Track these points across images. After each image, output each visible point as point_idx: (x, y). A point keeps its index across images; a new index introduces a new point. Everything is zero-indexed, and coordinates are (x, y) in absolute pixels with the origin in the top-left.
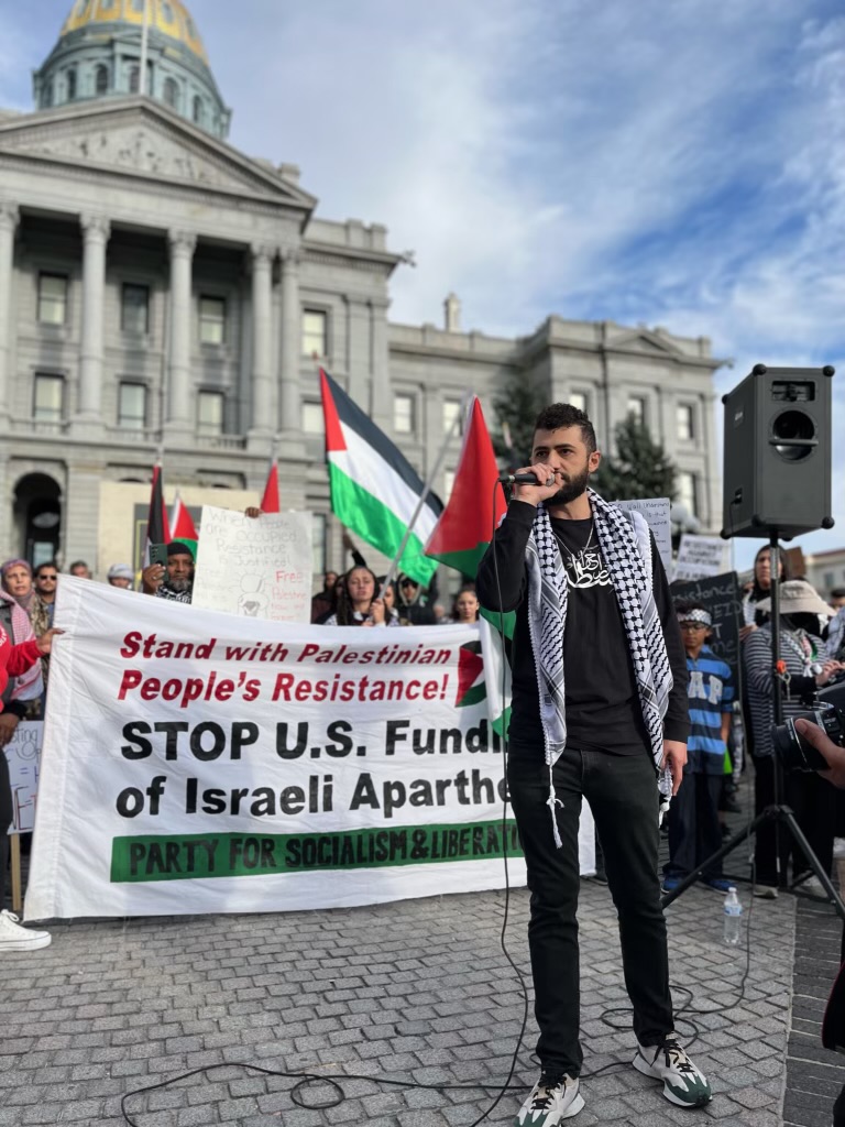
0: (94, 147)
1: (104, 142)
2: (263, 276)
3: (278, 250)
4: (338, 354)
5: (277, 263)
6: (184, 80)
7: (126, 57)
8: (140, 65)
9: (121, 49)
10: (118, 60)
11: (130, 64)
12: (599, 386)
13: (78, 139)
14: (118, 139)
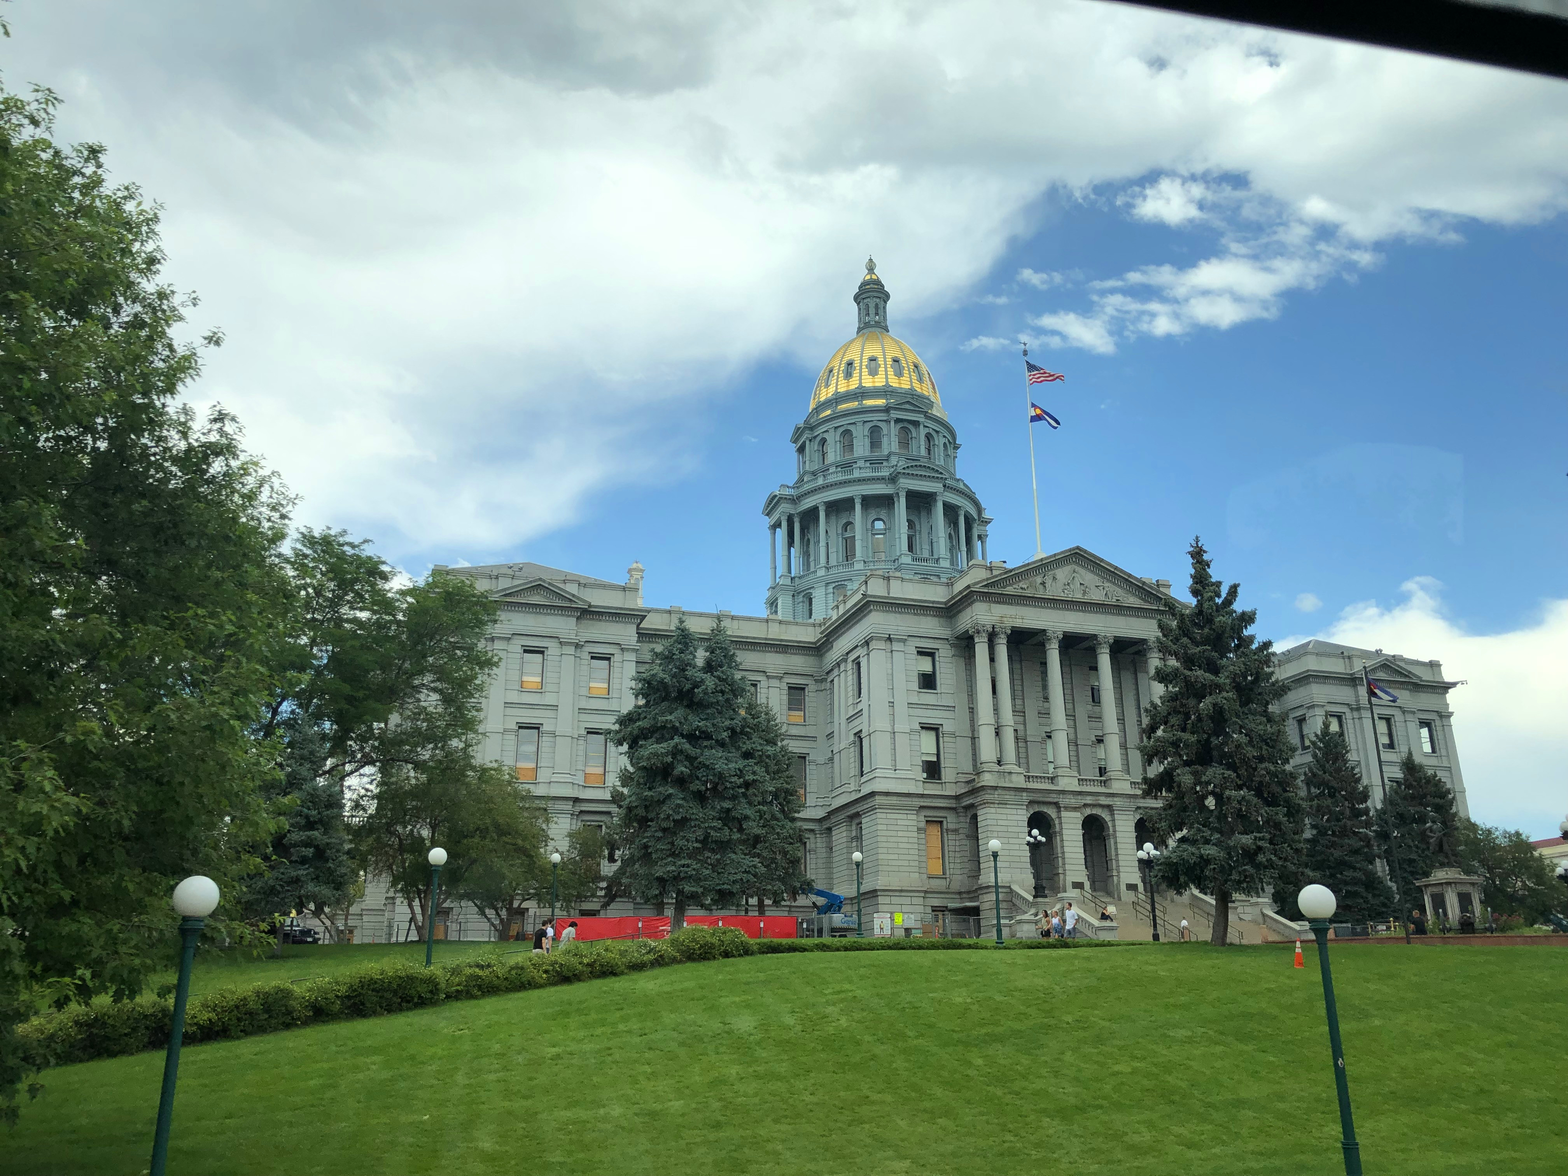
7: (898, 421)
8: (906, 425)
9: (895, 414)
10: (892, 423)
11: (900, 425)
12: (1352, 709)
13: (1039, 580)
14: (1061, 575)
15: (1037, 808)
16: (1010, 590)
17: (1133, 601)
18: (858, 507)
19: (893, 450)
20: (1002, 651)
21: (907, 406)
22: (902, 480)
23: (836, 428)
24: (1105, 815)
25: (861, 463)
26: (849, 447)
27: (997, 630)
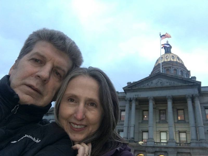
1: (152, 83)
3: (193, 95)
5: (193, 98)
6: (178, 68)
8: (168, 68)
13: (147, 84)
14: (155, 81)
27: (131, 99)
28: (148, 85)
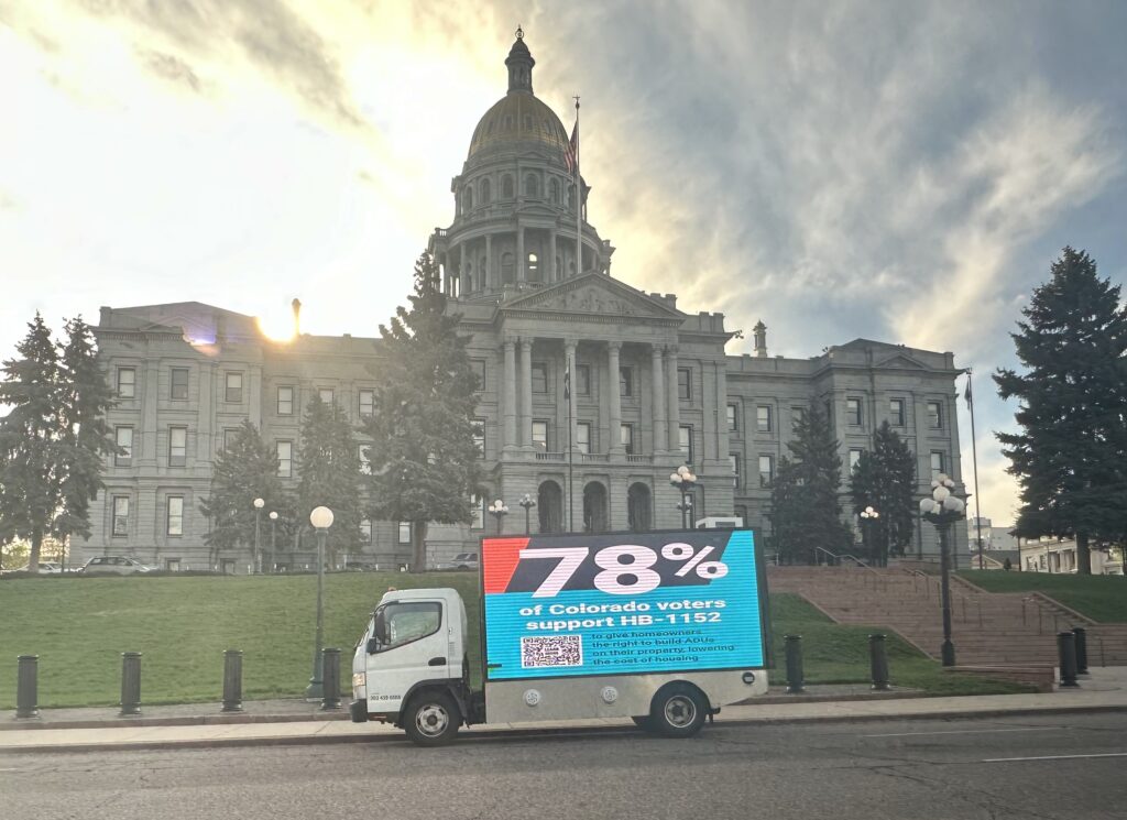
0: (569, 300)
1: (573, 297)
2: (658, 362)
3: (666, 346)
4: (696, 396)
5: (665, 353)
7: (525, 169)
8: (534, 172)
9: (521, 164)
10: (520, 172)
11: (527, 173)
12: (868, 394)
13: (560, 297)
14: (580, 294)
15: (546, 478)
16: (534, 307)
17: (643, 313)
18: (488, 245)
19: (520, 193)
20: (527, 358)
21: (533, 156)
22: (521, 220)
23: (478, 178)
24: (604, 482)
25: (494, 207)
26: (486, 195)
27: (522, 340)
28: (564, 301)
